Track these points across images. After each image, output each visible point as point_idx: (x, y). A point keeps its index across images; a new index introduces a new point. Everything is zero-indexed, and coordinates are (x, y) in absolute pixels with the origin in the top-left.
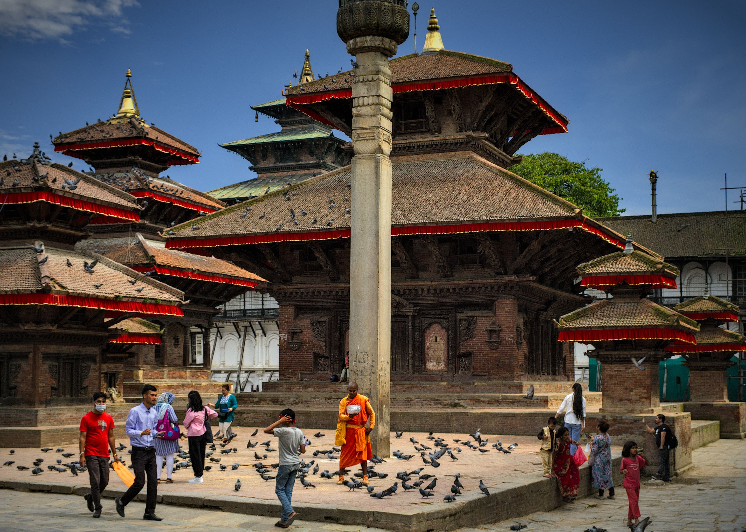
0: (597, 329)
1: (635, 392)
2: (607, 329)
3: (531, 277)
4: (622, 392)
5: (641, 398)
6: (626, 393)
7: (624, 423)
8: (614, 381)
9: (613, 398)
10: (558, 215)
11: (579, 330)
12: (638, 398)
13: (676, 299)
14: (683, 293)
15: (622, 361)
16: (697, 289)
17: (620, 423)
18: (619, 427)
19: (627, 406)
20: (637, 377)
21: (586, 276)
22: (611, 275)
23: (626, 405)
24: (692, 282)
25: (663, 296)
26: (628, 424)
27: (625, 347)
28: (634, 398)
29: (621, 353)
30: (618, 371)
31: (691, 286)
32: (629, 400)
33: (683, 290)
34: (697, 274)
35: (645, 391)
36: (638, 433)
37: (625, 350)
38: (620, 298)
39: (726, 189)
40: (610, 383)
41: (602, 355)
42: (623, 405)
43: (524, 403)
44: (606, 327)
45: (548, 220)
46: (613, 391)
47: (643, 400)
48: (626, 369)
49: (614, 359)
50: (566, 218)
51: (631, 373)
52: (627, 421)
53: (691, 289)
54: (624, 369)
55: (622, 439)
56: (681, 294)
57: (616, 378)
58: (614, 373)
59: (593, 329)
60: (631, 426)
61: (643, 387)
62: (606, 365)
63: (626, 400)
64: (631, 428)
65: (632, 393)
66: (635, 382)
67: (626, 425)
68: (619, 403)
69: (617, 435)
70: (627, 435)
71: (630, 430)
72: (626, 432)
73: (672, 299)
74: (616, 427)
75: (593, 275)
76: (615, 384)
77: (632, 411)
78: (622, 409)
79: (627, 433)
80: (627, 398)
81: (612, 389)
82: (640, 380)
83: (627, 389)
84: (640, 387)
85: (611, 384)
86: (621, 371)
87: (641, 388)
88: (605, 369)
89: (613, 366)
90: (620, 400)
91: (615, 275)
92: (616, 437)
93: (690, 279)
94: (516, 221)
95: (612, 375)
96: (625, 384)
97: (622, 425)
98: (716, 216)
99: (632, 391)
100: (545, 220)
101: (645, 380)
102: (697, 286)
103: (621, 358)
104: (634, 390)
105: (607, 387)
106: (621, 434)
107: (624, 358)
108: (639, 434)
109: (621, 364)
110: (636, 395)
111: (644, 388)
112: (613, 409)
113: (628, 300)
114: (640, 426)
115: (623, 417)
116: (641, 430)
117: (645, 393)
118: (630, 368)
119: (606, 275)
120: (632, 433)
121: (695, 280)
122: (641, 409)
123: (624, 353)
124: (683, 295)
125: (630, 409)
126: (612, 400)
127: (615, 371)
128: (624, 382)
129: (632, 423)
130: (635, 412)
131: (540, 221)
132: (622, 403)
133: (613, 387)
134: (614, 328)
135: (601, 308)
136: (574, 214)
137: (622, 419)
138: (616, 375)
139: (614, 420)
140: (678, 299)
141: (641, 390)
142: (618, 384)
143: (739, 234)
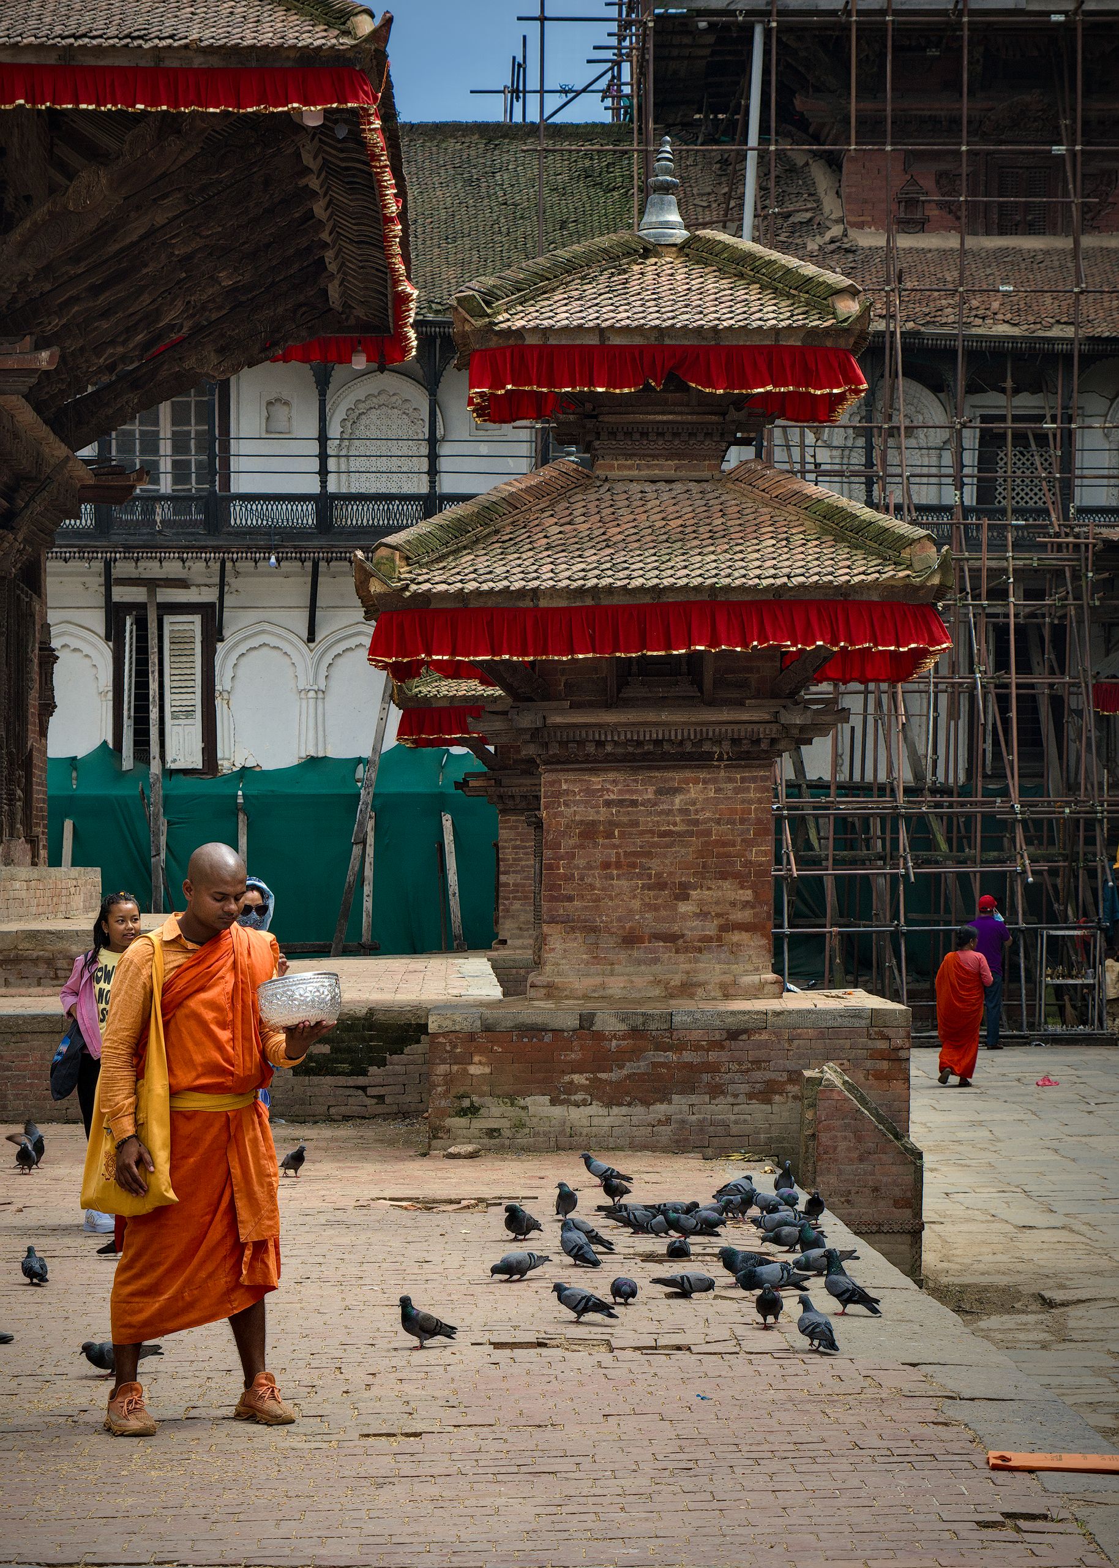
0: (563, 603)
1: (701, 903)
2: (616, 600)
3: (45, 355)
4: (636, 904)
5: (728, 927)
6: (656, 908)
7: (680, 1047)
8: (601, 852)
9: (594, 930)
10: (267, 38)
11: (474, 604)
12: (711, 928)
13: (299, 507)
14: (332, 479)
15: (646, 756)
16: (382, 464)
17: (660, 1047)
18: (655, 1065)
19: (657, 968)
20: (708, 833)
21: (494, 342)
22: (616, 341)
23: (656, 961)
24: (361, 431)
25: (234, 489)
26: (697, 1048)
27: (660, 692)
28: (694, 928)
29: (651, 716)
30: (620, 803)
31: (358, 447)
32: (671, 938)
33: (332, 464)
34: (383, 399)
35: (747, 895)
36: (744, 1088)
37: (661, 703)
38: (631, 456)
39: (543, 19)
40: (582, 863)
41: (558, 726)
42: (639, 962)
43: (42, 969)
44: (610, 590)
45: (215, 62)
46: (598, 900)
47: (736, 937)
48: (659, 792)
49: (609, 748)
50: (309, 57)
51: (684, 811)
52: (696, 1035)
53: (355, 464)
54: (650, 796)
55: (668, 1121)
56: (324, 483)
57: (610, 835)
58: (603, 814)
59: (543, 603)
60: (713, 1056)
61: (736, 876)
62: (562, 776)
63: (657, 937)
64: (713, 1068)
65: (684, 908)
66: (700, 854)
67: (688, 1056)
68: (623, 956)
69: (647, 1103)
70: (694, 1099)
71: (706, 1077)
72: (688, 1088)
73: (284, 507)
74: (639, 1066)
75: (531, 340)
76: (606, 865)
77: (687, 989)
78: (639, 982)
79: (693, 1091)
80: (663, 927)
81: (592, 887)
82: (724, 844)
83: (662, 886)
84: (724, 876)
85: (589, 867)
86: (634, 803)
87: (726, 884)
88: (559, 794)
89: (596, 781)
90: (630, 940)
91: (638, 341)
92: (639, 1110)
93: (354, 418)
94: (51, 60)
95: (594, 823)
96: (655, 865)
97: (672, 1056)
98: (452, 145)
99: (686, 898)
100: (198, 62)
101: (748, 843)
102: (383, 448)
103: (639, 743)
104: (693, 893)
105: (569, 878)
106: (665, 1099)
107: (658, 742)
108: (750, 1096)
109: (635, 770)
110: (703, 915)
111: (741, 880)
112: (598, 980)
113: (667, 468)
114: (753, 1055)
115: (677, 1019)
116: (758, 1075)
117: (746, 904)
118: (676, 791)
119: (594, 341)
120: (716, 1091)
121: (373, 424)
122: (728, 978)
123: (664, 717)
124: (332, 488)
125: (676, 980)
126: (592, 938)
127: (608, 804)
128: (649, 855)
129: (718, 1045)
130: (700, 991)
131: (175, 64)
132: (635, 953)
133: (595, 878)
134: (647, 600)
135: (552, 505)
136: (347, 41)
137: (670, 1030)
138: (612, 824)
139: (635, 1032)
140: (311, 507)
141: (731, 891)
142: (618, 866)
143: (563, 225)
